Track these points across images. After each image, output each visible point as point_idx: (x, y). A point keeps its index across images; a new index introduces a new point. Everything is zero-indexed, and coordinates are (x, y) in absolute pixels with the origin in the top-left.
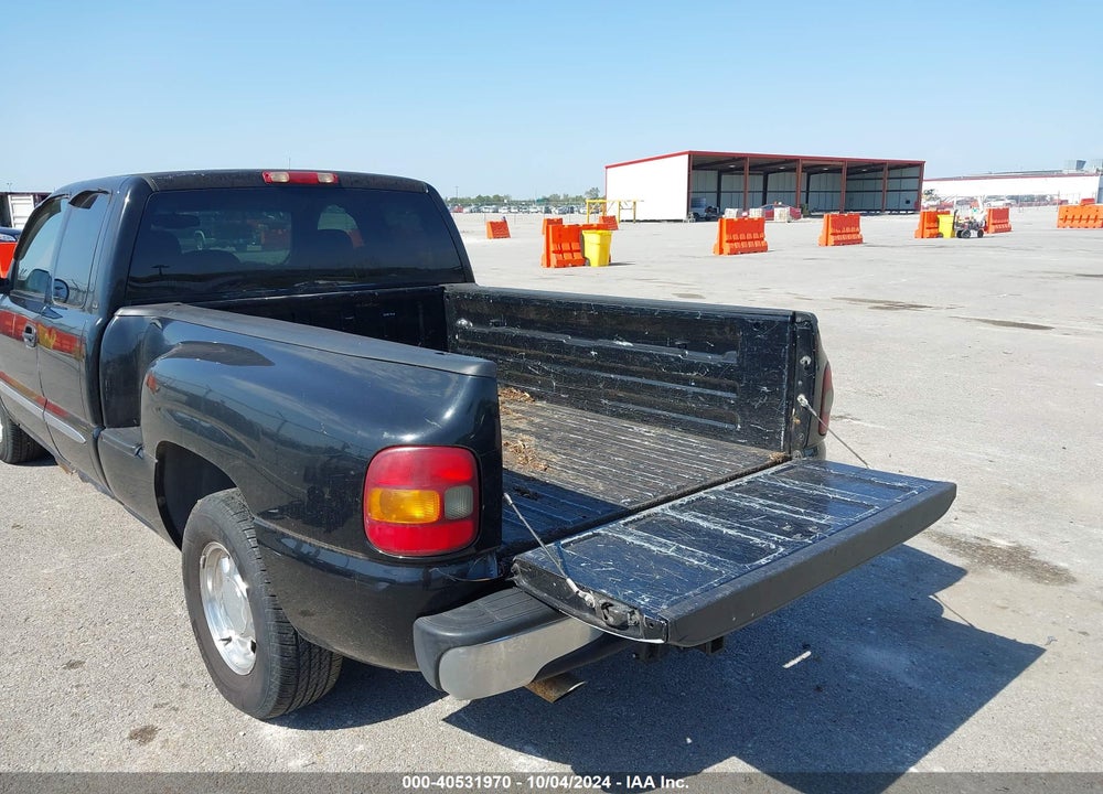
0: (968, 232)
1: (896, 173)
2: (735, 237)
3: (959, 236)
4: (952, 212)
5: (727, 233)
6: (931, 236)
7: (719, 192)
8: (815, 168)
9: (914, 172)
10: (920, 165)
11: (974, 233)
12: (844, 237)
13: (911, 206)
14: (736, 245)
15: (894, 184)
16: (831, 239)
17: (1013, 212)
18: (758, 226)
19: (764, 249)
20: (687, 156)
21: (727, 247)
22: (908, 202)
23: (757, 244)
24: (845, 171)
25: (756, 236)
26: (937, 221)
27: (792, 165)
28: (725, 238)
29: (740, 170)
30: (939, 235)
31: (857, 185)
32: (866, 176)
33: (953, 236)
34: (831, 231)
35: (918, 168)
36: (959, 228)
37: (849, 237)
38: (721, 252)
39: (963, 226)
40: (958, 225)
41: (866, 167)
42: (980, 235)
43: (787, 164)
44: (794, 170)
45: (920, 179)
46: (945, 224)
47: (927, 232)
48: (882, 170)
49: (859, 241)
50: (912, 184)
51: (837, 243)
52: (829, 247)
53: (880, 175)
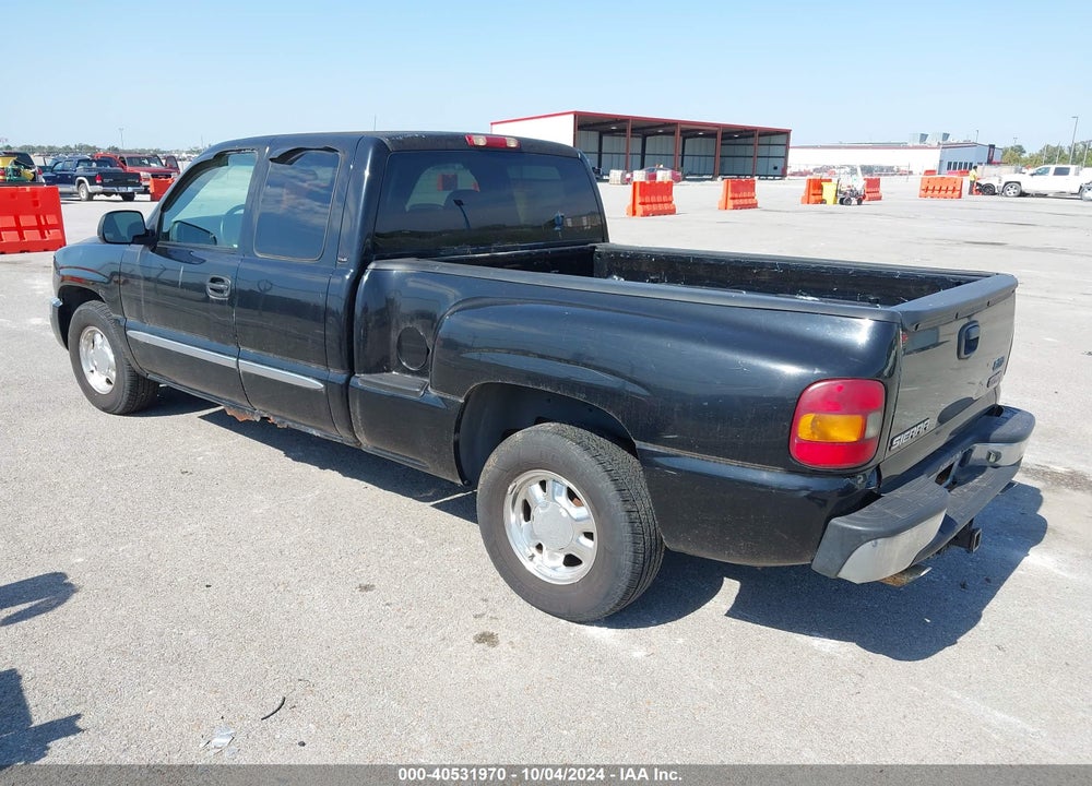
0: (849, 200)
1: (765, 140)
2: (647, 199)
3: (841, 202)
4: (835, 180)
5: (640, 195)
6: (816, 202)
7: (600, 153)
8: (690, 132)
9: (780, 139)
10: (786, 133)
11: (854, 201)
12: (742, 202)
13: (779, 172)
14: (647, 207)
15: (763, 151)
16: (731, 203)
17: (883, 180)
18: (666, 189)
19: (672, 212)
20: (572, 116)
21: (639, 208)
22: (776, 168)
23: (666, 206)
24: (719, 136)
25: (665, 198)
26: (821, 188)
27: (669, 129)
28: (638, 200)
29: (622, 132)
30: (823, 202)
31: (729, 150)
32: (738, 141)
33: (835, 203)
34: (730, 195)
35: (784, 136)
36: (842, 196)
37: (746, 202)
38: (634, 213)
39: (845, 194)
40: (840, 192)
41: (736, 133)
42: (859, 202)
43: (666, 128)
44: (673, 134)
45: (787, 146)
46: (829, 191)
47: (812, 198)
48: (753, 136)
49: (754, 206)
50: (779, 151)
51: (735, 207)
52: (728, 211)
53: (751, 140)
